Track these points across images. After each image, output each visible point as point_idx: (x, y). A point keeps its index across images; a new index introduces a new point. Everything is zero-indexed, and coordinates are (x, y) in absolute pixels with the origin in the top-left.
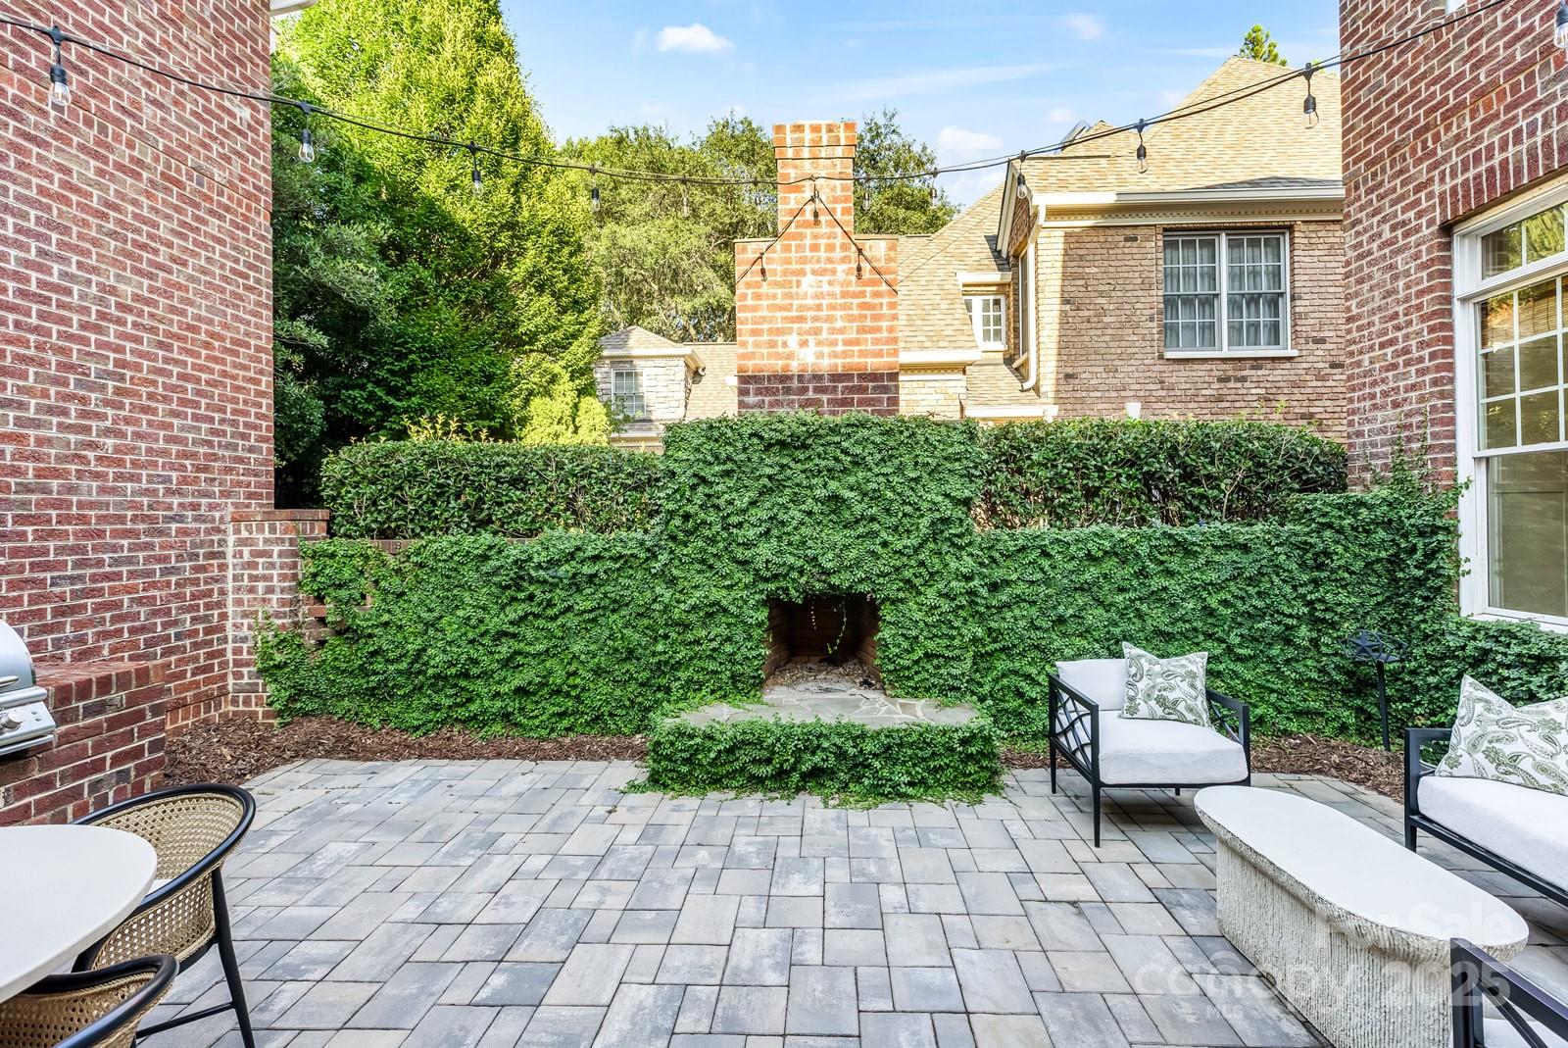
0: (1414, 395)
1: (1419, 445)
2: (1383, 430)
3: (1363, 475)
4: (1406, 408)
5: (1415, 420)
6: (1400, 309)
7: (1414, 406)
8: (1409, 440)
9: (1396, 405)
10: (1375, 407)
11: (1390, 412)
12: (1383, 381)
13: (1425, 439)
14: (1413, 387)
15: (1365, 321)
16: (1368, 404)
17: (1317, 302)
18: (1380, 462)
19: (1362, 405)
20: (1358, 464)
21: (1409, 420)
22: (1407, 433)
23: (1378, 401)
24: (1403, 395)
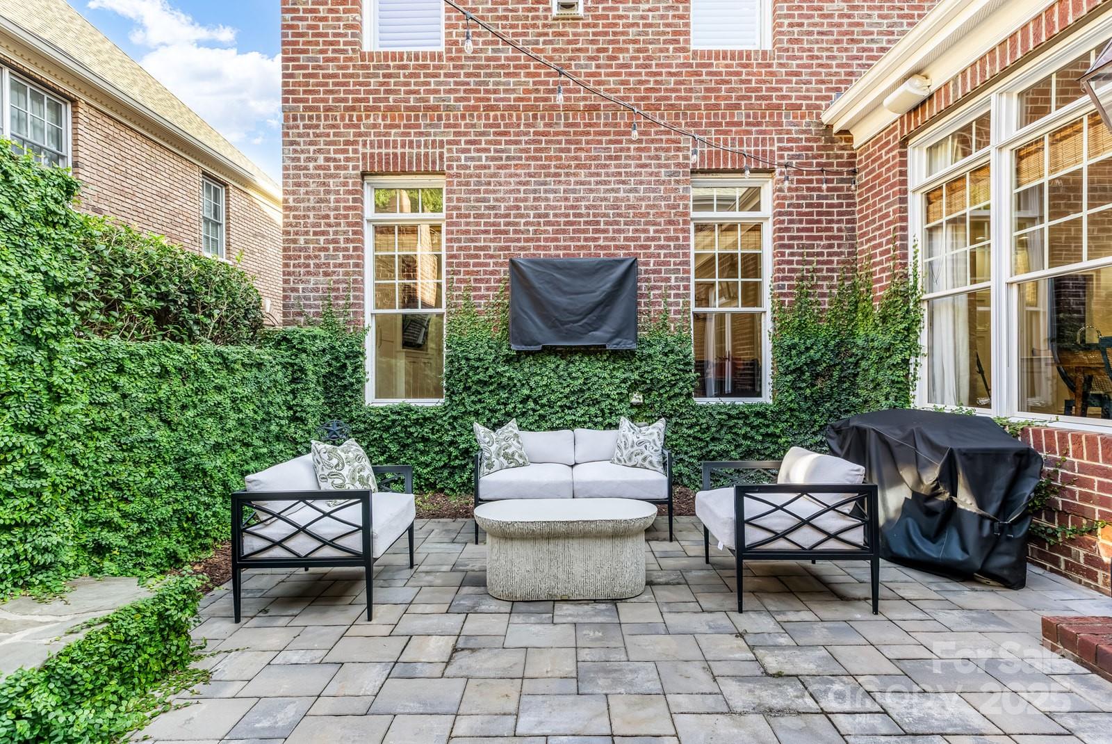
0: (341, 270)
1: (344, 302)
2: (317, 290)
3: (297, 318)
4: (335, 278)
5: (342, 286)
6: (332, 214)
7: (341, 277)
8: (336, 298)
9: (326, 274)
10: (308, 273)
11: (321, 278)
12: (316, 257)
13: (349, 299)
14: (341, 265)
15: (302, 213)
16: (302, 270)
17: (96, 177)
18: (312, 310)
19: (297, 270)
20: (293, 310)
21: (337, 286)
22: (335, 294)
23: (312, 269)
24: (332, 269)
